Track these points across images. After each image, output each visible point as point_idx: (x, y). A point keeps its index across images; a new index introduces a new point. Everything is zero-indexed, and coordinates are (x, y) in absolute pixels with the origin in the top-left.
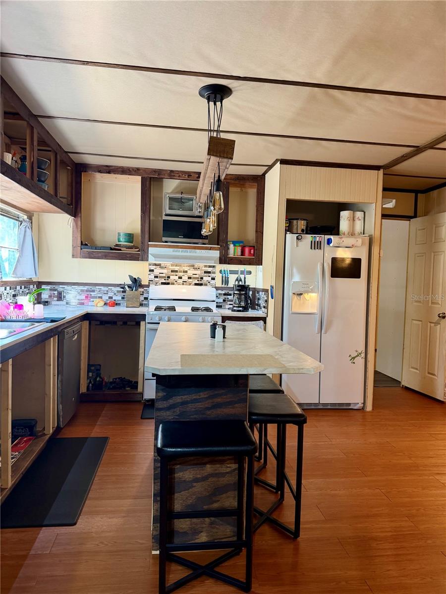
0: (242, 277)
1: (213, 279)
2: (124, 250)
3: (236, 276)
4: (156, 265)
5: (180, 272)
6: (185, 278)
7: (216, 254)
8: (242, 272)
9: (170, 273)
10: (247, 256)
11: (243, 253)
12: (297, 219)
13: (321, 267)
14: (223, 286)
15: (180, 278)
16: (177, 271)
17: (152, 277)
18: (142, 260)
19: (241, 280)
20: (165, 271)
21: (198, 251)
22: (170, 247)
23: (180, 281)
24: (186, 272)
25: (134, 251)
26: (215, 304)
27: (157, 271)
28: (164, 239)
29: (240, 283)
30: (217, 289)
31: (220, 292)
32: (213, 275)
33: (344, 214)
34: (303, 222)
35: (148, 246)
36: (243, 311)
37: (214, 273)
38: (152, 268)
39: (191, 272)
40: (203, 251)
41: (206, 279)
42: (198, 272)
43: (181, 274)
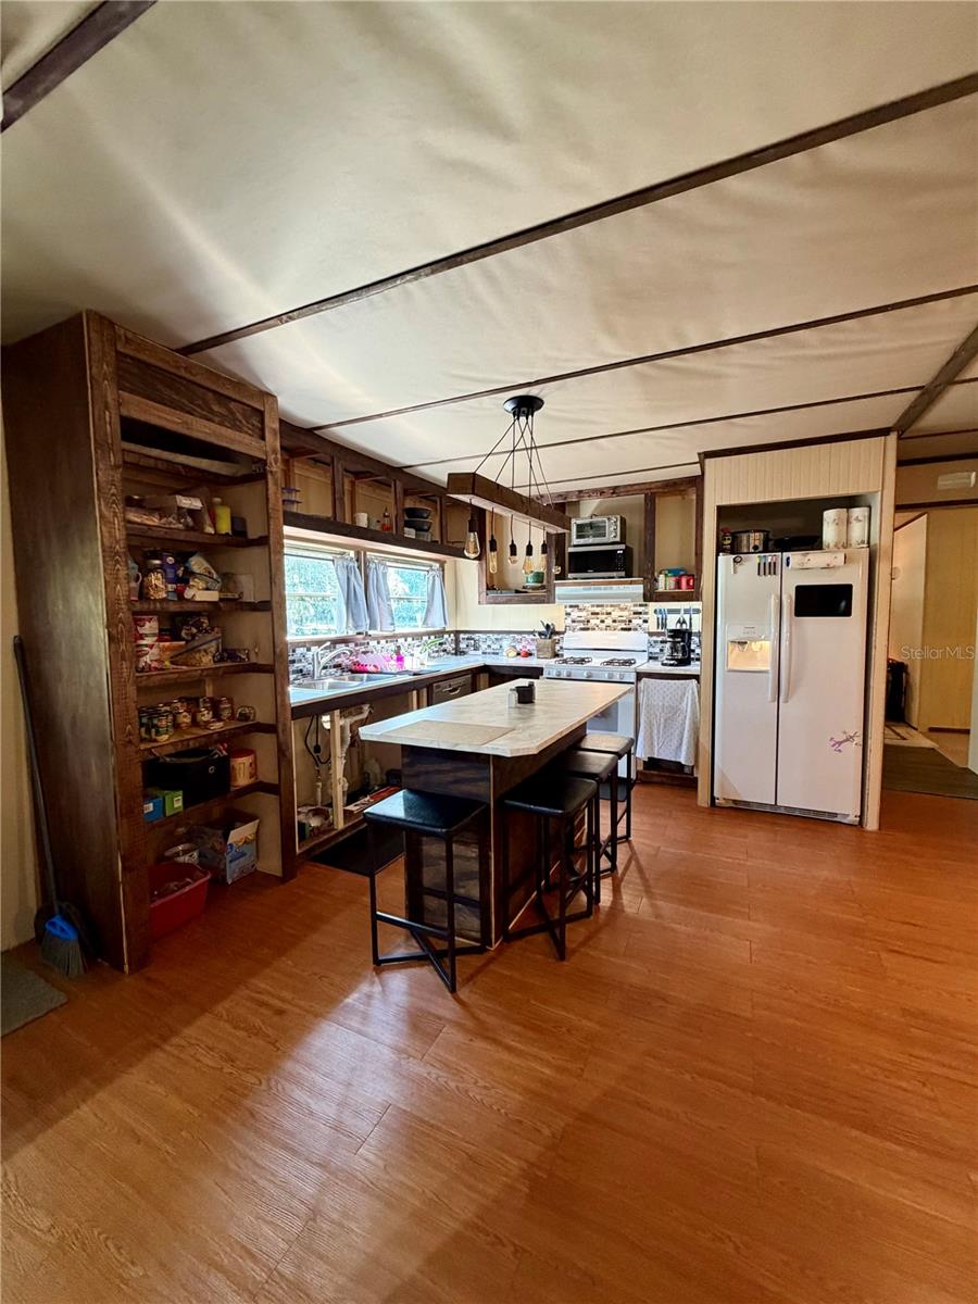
0: (687, 617)
1: (645, 621)
2: (532, 593)
3: (676, 617)
4: (571, 606)
5: (603, 614)
6: (609, 621)
7: (639, 589)
8: (687, 611)
9: (590, 616)
10: (684, 588)
11: (678, 584)
12: (747, 531)
13: (778, 601)
14: (660, 630)
15: (602, 621)
16: (598, 614)
17: (569, 621)
18: (548, 603)
19: (684, 622)
20: (583, 614)
21: (615, 587)
22: (580, 584)
23: (603, 626)
24: (610, 613)
25: (541, 593)
26: (646, 655)
27: (575, 614)
28: (570, 576)
29: (684, 627)
30: (651, 634)
31: (655, 638)
32: (645, 617)
33: (829, 515)
34: (757, 534)
35: (555, 585)
36: (677, 665)
37: (646, 613)
38: (569, 610)
39: (616, 614)
40: (622, 587)
41: (636, 622)
42: (625, 613)
43: (603, 617)
